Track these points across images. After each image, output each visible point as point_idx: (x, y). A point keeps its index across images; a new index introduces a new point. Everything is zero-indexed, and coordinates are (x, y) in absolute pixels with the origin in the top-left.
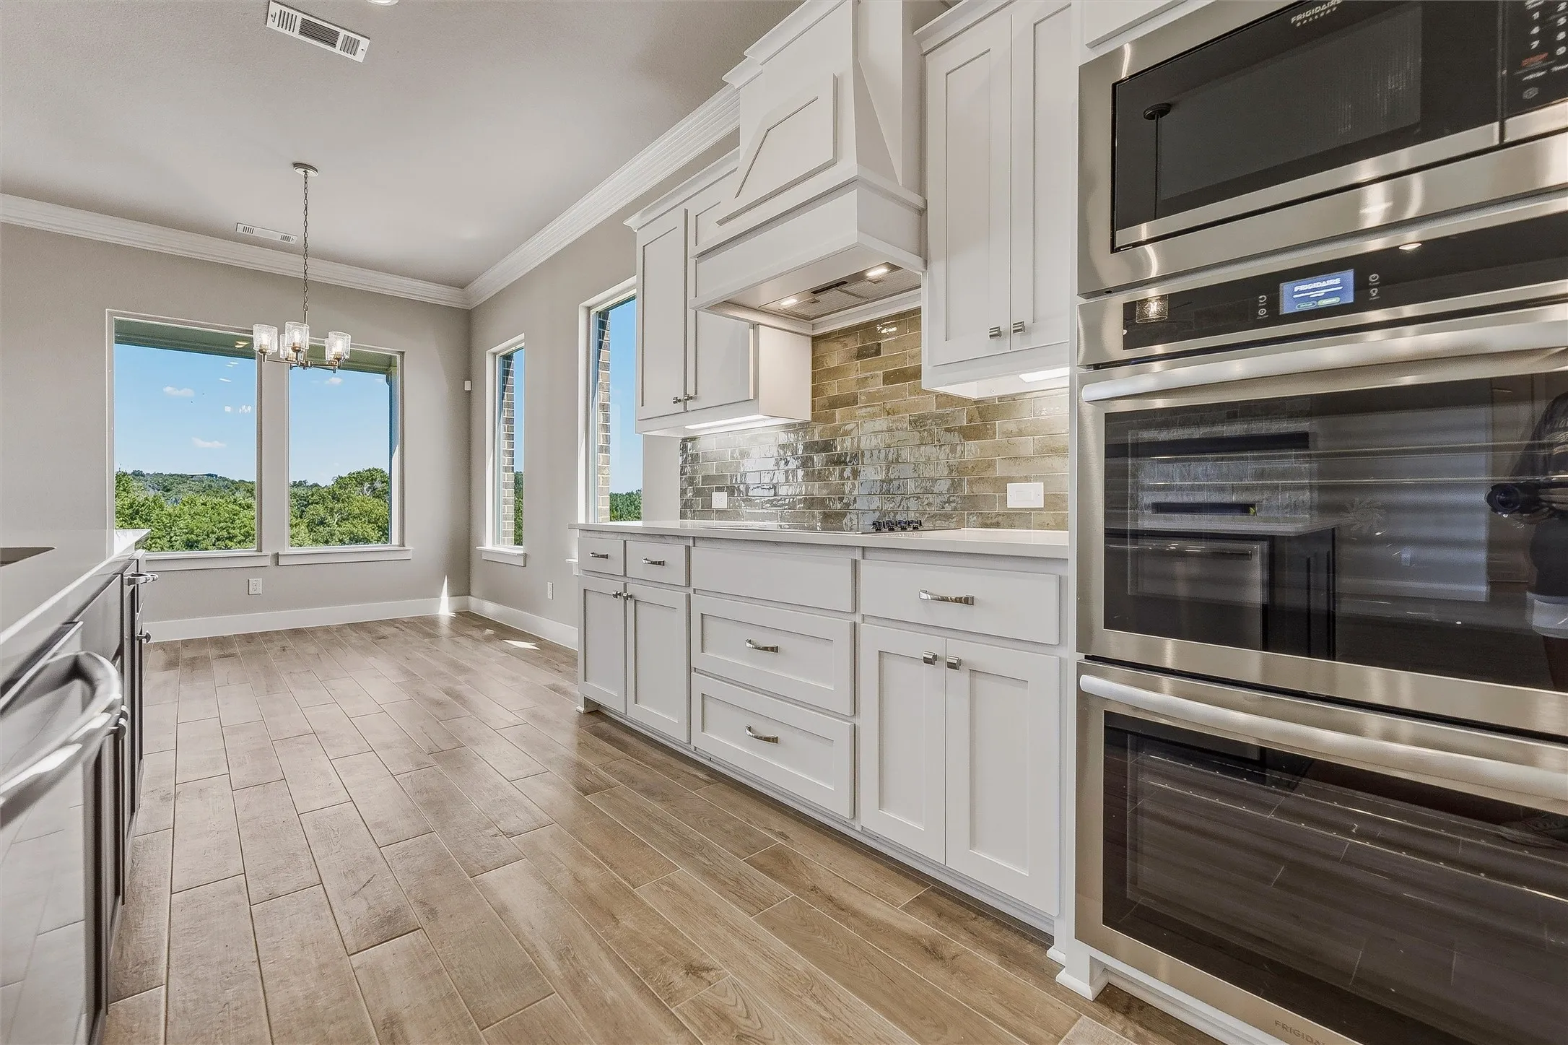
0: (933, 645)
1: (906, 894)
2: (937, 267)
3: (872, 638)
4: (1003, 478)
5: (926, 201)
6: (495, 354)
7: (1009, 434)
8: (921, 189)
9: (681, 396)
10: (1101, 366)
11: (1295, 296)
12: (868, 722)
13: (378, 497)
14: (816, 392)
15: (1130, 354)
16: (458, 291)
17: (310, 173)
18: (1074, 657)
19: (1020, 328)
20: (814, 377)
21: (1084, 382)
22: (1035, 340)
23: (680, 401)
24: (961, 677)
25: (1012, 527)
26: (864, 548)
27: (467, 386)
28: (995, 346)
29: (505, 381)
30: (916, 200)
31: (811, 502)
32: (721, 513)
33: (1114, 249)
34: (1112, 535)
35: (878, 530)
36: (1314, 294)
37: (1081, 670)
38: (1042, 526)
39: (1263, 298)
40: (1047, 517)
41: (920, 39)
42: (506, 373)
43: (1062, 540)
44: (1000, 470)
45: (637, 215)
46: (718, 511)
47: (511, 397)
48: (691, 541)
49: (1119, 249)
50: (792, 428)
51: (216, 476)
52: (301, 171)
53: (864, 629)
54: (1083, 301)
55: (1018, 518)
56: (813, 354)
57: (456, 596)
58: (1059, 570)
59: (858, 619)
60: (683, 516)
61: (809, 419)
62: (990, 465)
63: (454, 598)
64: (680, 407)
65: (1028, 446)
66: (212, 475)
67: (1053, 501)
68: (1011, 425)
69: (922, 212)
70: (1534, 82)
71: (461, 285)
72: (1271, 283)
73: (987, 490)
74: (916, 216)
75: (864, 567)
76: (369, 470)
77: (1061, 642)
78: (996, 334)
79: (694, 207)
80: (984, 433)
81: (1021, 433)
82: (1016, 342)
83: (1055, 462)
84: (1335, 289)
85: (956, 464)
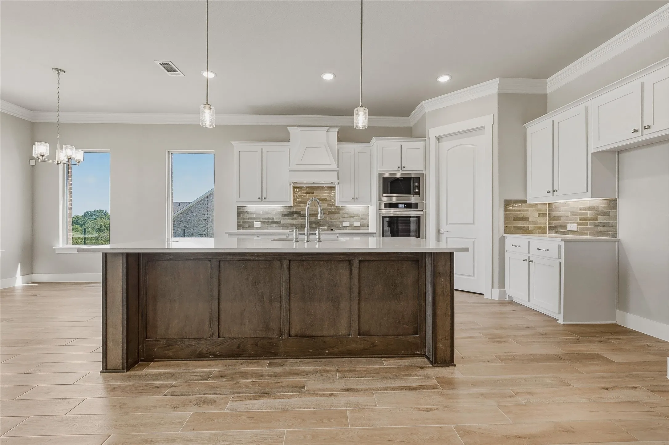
2: (342, 184)
4: (342, 221)
7: (343, 213)
10: (381, 210)
11: (400, 206)
14: (294, 199)
15: (384, 209)
17: (61, 73)
19: (357, 199)
27: (33, 163)
28: (352, 200)
33: (383, 196)
39: (397, 205)
41: (339, 144)
44: (342, 219)
46: (256, 227)
50: (286, 207)
55: (345, 228)
56: (293, 190)
57: (24, 275)
60: (238, 229)
61: (292, 205)
62: (339, 218)
63: (23, 276)
64: (259, 200)
65: (347, 215)
68: (343, 211)
70: (415, 192)
73: (338, 223)
78: (353, 198)
79: (264, 148)
80: (338, 212)
81: (345, 213)
82: (356, 200)
83: (351, 219)
84: (402, 206)
85: (332, 218)
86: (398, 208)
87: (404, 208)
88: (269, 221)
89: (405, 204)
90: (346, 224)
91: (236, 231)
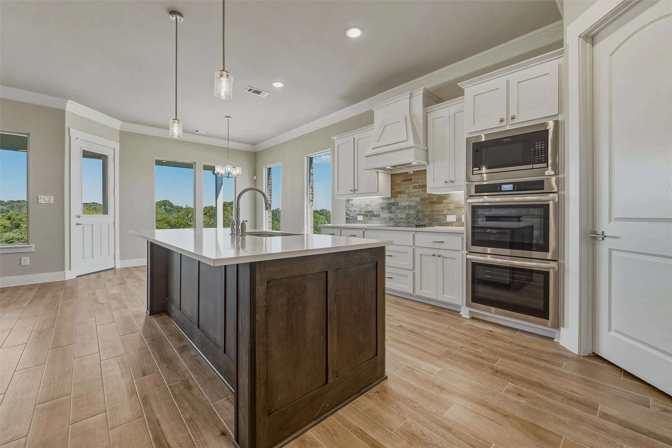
0: (434, 252)
1: (428, 307)
2: (431, 165)
3: (418, 251)
4: (446, 214)
5: (428, 149)
6: (266, 167)
7: (448, 203)
8: (427, 146)
9: (353, 189)
10: (471, 196)
11: (504, 187)
12: (417, 271)
13: (167, 212)
14: (392, 189)
15: (476, 194)
16: (253, 146)
17: (230, 119)
18: (465, 252)
19: (452, 182)
20: (392, 185)
21: (467, 199)
22: (455, 184)
23: (352, 191)
24: (441, 258)
25: (448, 226)
26: (416, 231)
27: (255, 178)
28: (445, 185)
29: (269, 176)
30: (426, 148)
31: (391, 219)
32: (360, 222)
33: (473, 174)
34: (473, 228)
35: (417, 227)
36: (507, 187)
37: (467, 254)
38: (457, 226)
39: (499, 187)
40: (457, 224)
41: (426, 110)
42: (269, 174)
43: (462, 229)
44: (445, 212)
45: (336, 137)
46: (360, 221)
47: (271, 182)
48: (365, 230)
49: (474, 175)
50: (385, 199)
51: (97, 203)
52: (227, 118)
53: (416, 250)
54: (467, 183)
55: (450, 224)
56: (391, 178)
58: (462, 235)
59: (414, 247)
60: (347, 223)
61: (390, 197)
62: (443, 211)
64: (353, 192)
65: (452, 206)
66: (95, 203)
67: (459, 219)
68: (447, 201)
69: (427, 151)
70: (537, 160)
71: (254, 144)
72: (500, 185)
73: (441, 217)
74: (425, 152)
75: (416, 235)
76: (163, 201)
77: (463, 249)
78: (446, 182)
79: (357, 137)
80: (440, 203)
81: (450, 203)
82: (451, 184)
83: (459, 210)
84: (510, 187)
85: (433, 210)
86: (501, 191)
87: (514, 190)
88: (369, 215)
89: (514, 184)
90: (451, 218)
91: (345, 225)
